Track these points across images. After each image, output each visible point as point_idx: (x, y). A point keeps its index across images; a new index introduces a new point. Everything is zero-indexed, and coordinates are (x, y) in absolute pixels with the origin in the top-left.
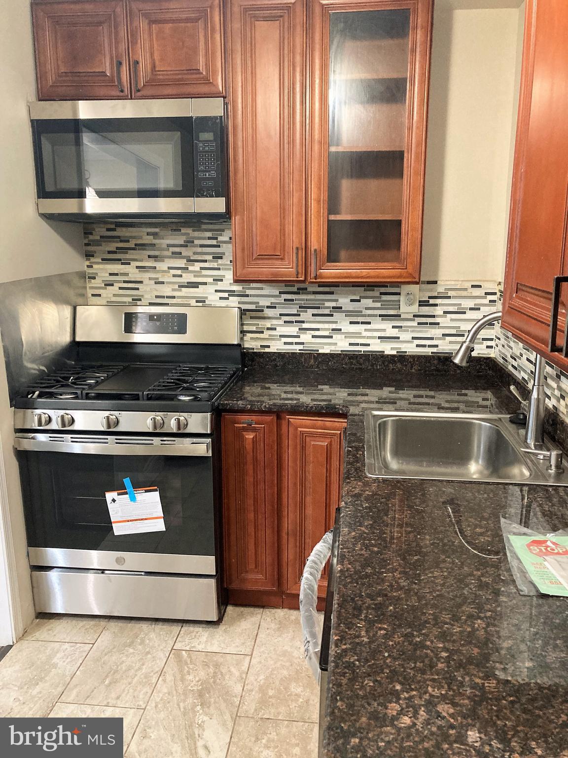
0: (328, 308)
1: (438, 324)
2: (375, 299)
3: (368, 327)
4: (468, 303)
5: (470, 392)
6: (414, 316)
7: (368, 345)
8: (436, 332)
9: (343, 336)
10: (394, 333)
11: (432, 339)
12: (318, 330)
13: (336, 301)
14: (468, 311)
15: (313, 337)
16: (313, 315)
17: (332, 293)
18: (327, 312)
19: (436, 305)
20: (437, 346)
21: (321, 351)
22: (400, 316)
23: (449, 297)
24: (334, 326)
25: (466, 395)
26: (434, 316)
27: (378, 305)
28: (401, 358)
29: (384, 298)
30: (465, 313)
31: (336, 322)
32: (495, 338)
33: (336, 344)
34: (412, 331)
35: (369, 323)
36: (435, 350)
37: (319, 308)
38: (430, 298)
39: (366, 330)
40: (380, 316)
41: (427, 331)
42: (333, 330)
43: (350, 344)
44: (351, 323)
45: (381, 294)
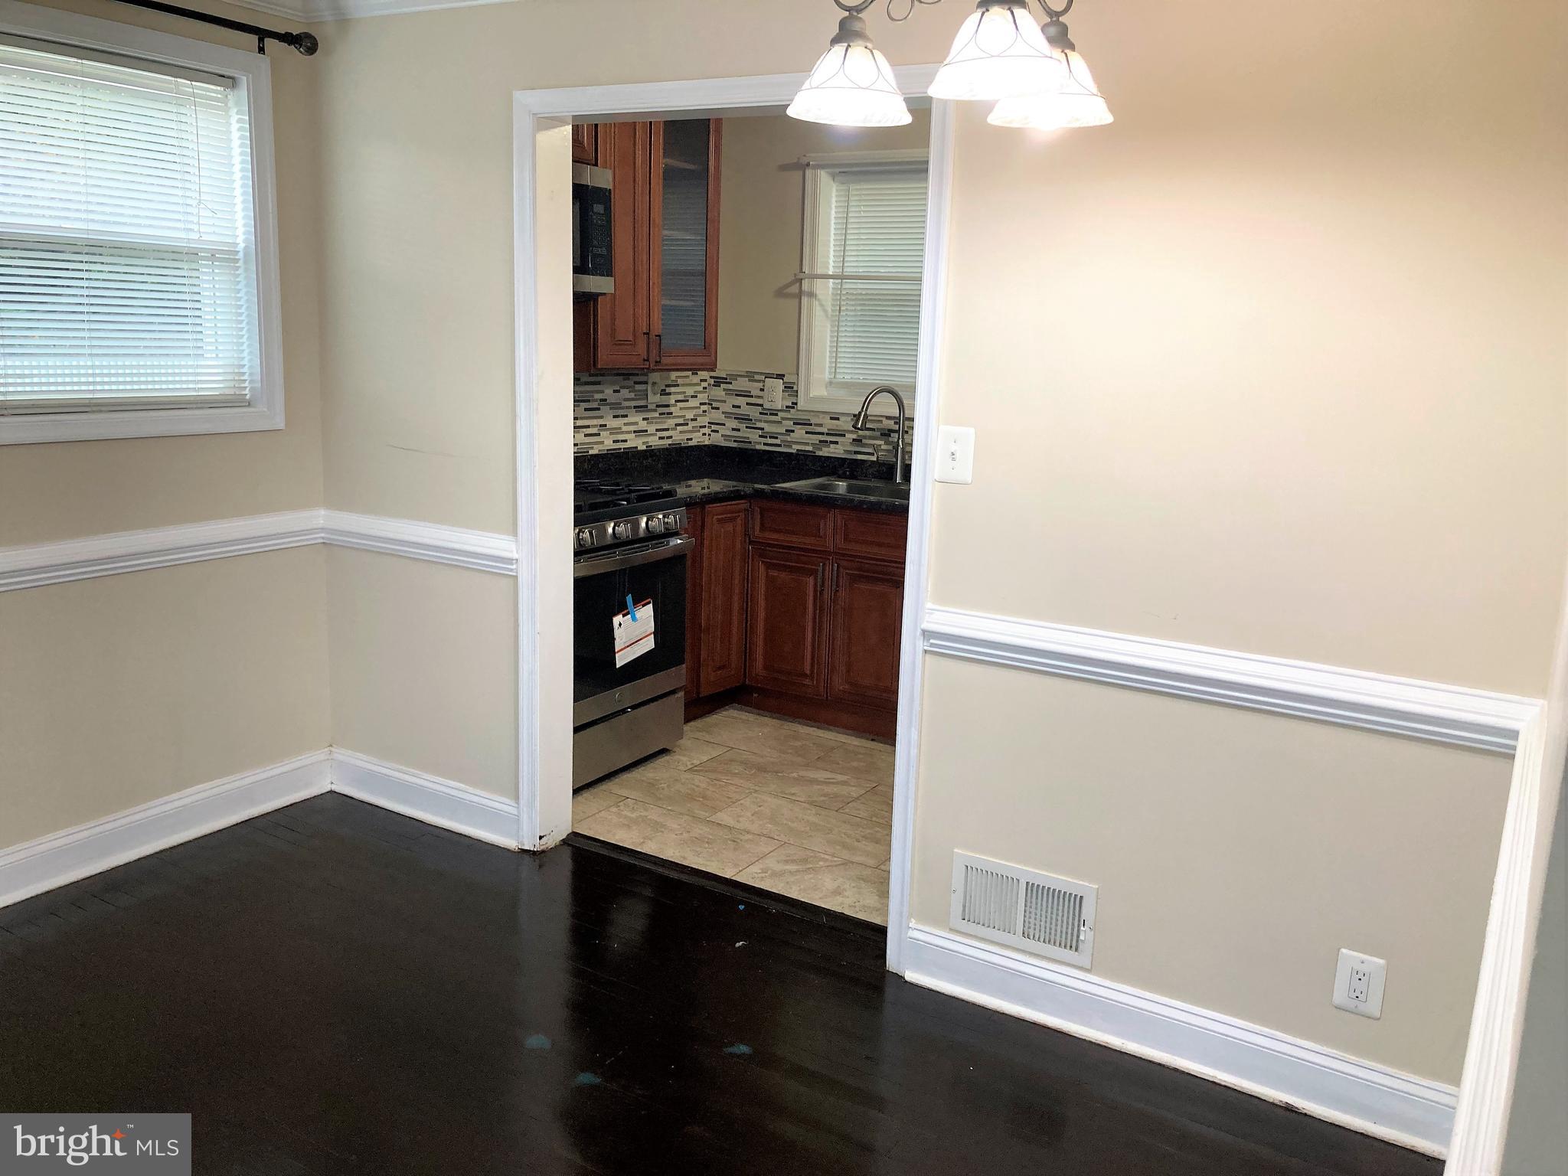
0: (596, 400)
1: (671, 413)
2: (631, 389)
3: (626, 420)
4: (690, 391)
5: (692, 482)
6: (657, 406)
7: (626, 441)
8: (671, 422)
9: (608, 432)
10: (643, 425)
11: (667, 430)
12: (588, 427)
13: (602, 392)
14: (690, 399)
15: (586, 435)
16: (586, 410)
17: (599, 383)
18: (595, 405)
19: (670, 394)
20: (671, 437)
21: (591, 452)
22: (647, 406)
23: (678, 385)
24: (601, 422)
25: (690, 486)
26: (668, 406)
27: (632, 395)
28: (650, 453)
29: (638, 387)
30: (688, 401)
31: (602, 417)
32: (707, 425)
33: (602, 443)
34: (656, 423)
35: (626, 416)
36: (670, 441)
37: (589, 401)
38: (667, 386)
39: (625, 424)
40: (635, 407)
41: (665, 422)
42: (601, 426)
43: (614, 441)
44: (615, 417)
45: (636, 383)
